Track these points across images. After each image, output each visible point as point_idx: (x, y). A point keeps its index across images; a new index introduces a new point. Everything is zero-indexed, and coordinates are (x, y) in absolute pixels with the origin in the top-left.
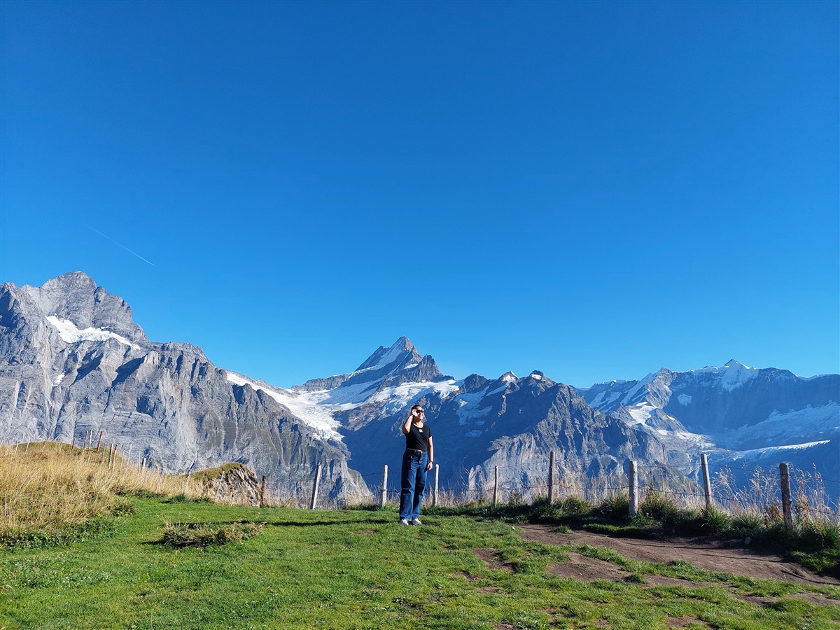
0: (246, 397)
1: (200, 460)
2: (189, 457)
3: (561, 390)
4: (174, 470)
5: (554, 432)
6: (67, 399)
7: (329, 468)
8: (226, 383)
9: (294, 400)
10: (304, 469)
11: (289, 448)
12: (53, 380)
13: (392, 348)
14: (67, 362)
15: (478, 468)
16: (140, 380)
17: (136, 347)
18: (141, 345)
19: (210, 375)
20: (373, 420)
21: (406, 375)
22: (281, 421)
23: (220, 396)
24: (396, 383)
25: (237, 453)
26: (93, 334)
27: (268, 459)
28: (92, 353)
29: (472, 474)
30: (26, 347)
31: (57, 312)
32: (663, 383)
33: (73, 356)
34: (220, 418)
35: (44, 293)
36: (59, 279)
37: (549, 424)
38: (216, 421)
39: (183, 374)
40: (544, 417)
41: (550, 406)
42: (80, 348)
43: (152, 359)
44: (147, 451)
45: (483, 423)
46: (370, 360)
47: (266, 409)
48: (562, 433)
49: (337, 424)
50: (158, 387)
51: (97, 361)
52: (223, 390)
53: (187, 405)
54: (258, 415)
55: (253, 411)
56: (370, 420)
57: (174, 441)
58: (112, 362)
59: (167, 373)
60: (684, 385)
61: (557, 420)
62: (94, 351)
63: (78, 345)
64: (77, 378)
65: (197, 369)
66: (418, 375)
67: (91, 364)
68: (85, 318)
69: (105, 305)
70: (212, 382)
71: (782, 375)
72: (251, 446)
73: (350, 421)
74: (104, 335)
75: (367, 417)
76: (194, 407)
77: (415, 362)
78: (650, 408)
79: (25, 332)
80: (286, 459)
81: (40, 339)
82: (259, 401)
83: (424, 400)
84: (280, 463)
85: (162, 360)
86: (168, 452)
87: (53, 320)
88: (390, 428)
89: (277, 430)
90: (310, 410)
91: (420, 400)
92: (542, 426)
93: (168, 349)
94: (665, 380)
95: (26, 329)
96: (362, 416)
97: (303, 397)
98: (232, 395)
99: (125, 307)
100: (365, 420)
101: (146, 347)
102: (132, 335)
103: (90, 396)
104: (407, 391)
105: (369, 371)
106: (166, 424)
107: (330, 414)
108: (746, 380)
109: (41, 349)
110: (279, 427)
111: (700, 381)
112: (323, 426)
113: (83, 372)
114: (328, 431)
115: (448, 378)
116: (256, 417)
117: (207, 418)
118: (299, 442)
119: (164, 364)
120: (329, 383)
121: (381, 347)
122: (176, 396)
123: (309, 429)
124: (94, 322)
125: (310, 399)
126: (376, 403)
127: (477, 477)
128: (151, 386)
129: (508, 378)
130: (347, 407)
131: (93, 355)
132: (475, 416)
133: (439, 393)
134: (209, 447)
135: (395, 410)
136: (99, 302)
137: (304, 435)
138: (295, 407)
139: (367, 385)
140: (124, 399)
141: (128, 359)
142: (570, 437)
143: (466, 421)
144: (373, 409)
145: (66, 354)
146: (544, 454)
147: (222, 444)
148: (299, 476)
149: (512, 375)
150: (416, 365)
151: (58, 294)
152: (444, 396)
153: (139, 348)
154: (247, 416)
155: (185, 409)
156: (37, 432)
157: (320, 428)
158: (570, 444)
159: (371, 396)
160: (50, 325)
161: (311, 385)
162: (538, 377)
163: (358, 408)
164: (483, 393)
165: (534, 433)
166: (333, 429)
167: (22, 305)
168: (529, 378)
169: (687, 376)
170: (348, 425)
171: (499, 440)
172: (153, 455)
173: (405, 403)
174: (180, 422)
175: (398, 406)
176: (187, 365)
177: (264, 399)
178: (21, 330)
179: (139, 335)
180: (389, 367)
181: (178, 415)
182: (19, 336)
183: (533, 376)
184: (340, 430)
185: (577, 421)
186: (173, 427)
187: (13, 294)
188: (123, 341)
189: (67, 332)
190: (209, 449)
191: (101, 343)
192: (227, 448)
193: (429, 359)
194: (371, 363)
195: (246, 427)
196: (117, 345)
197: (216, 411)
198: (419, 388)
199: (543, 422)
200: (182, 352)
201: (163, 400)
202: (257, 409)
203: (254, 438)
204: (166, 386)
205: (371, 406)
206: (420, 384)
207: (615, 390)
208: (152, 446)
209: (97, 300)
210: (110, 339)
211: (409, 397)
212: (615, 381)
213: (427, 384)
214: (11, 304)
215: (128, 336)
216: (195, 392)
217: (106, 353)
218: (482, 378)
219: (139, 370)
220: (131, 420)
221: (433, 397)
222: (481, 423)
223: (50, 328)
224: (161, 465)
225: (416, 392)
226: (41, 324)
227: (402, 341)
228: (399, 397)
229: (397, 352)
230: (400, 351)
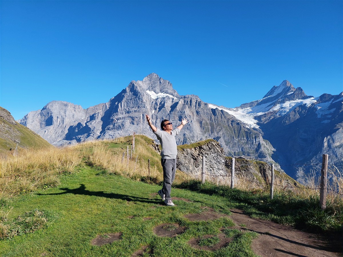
0: (217, 113)
1: (203, 137)
2: (199, 136)
4: (194, 141)
6: (157, 118)
7: (254, 139)
8: (209, 108)
9: (236, 113)
10: (244, 140)
11: (236, 132)
12: (152, 112)
13: (280, 86)
14: (154, 106)
15: (329, 137)
16: (178, 110)
17: (175, 98)
18: (177, 97)
19: (202, 106)
20: (273, 119)
21: (288, 98)
22: (232, 121)
23: (207, 113)
24: (283, 102)
25: (216, 134)
26: (161, 95)
27: (228, 136)
28: (162, 102)
29: (325, 140)
30: (142, 102)
31: (149, 88)
33: (156, 103)
34: (208, 122)
35: (144, 82)
36: (148, 77)
38: (207, 123)
39: (192, 107)
42: (158, 100)
43: (181, 102)
44: (184, 135)
45: (331, 116)
46: (269, 93)
47: (225, 117)
49: (256, 121)
50: (184, 112)
51: (164, 104)
52: (208, 111)
53: (195, 118)
54: (222, 120)
55: (220, 118)
56: (271, 119)
57: (193, 131)
58: (168, 104)
59: (187, 106)
62: (162, 101)
63: (157, 100)
64: (159, 111)
65: (197, 104)
66: (294, 97)
67: (162, 106)
68: (158, 90)
69: (163, 84)
70: (203, 108)
72: (221, 132)
73: (262, 120)
74: (165, 95)
75: (270, 118)
76: (198, 118)
77: (292, 91)
79: (141, 97)
80: (236, 136)
81: (145, 99)
82: (222, 114)
83: (298, 108)
84: (233, 138)
85: (185, 102)
86: (191, 135)
87: (148, 92)
88: (281, 121)
89: (230, 125)
90: (243, 116)
91: (296, 108)
93: (186, 98)
95: (141, 96)
96: (267, 117)
97: (240, 111)
98: (211, 113)
99: (170, 84)
100: (269, 119)
101: (179, 98)
102: (173, 94)
103: (163, 117)
104: (288, 105)
105: (269, 98)
106: (189, 125)
107: (253, 117)
109: (146, 102)
110: (231, 124)
112: (250, 122)
113: (160, 109)
114: (253, 124)
115: (311, 97)
116: (222, 121)
117: (203, 122)
118: (240, 129)
119: (186, 103)
120: (251, 105)
121: (274, 86)
122: (191, 115)
123: (244, 124)
124: (161, 91)
125: (243, 112)
126: (274, 111)
127: (328, 141)
128: (182, 112)
130: (260, 114)
131: (162, 103)
132: (326, 114)
133: (306, 104)
134: (205, 133)
135: (283, 114)
136: (161, 83)
137: (242, 127)
138: (237, 115)
139: (269, 104)
140: (174, 117)
141: (173, 103)
143: (321, 116)
144: (272, 114)
145: (154, 103)
147: (210, 131)
148: (242, 143)
150: (292, 92)
151: (148, 82)
152: (309, 105)
153: (176, 99)
154: (218, 120)
155: (195, 119)
156: (150, 130)
157: (249, 123)
159: (271, 109)
160: (147, 93)
161: (243, 106)
163: (265, 114)
164: (330, 102)
166: (255, 123)
167: (138, 88)
170: (261, 121)
171: (341, 124)
172: (186, 136)
173: (288, 110)
174: (194, 124)
175: (285, 112)
176: (194, 103)
177: (224, 113)
178: (139, 96)
179: (176, 94)
180: (279, 95)
181: (193, 122)
182: (139, 99)
184: (258, 124)
186: (192, 126)
187: (135, 84)
188: (171, 96)
189: (153, 95)
190: (206, 133)
191: (164, 98)
192: (212, 133)
193: (300, 89)
194: (269, 94)
195: (218, 125)
196: (169, 98)
197: (206, 119)
198: (295, 103)
200: (191, 98)
201: (187, 116)
202: (222, 117)
203: (222, 129)
204: (187, 111)
205: (271, 113)
206: (295, 101)
208: (186, 133)
209: (160, 83)
210: (167, 96)
211: (290, 108)
213: (299, 101)
214: (135, 88)
215: (172, 94)
216: (197, 112)
217: (166, 101)
218: (329, 95)
219: (178, 106)
220: (178, 124)
221: (303, 106)
222: (330, 116)
223: (147, 95)
224: (190, 139)
225: (293, 105)
226: (145, 94)
227: (285, 82)
228: (285, 108)
229: (282, 88)
230: (284, 87)
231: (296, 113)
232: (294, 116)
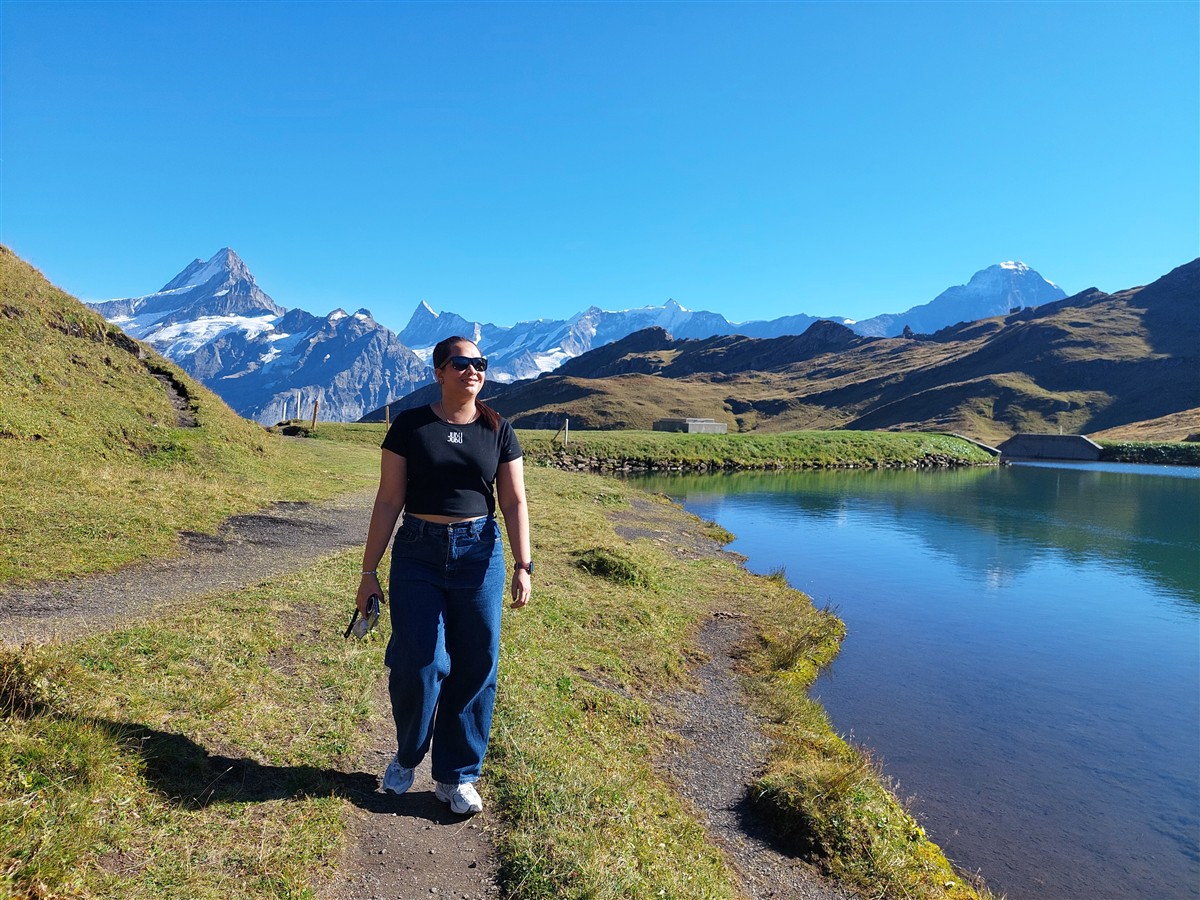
3: (379, 335)
5: (357, 385)
13: (209, 264)
21: (209, 306)
24: (192, 317)
32: (590, 325)
37: (352, 376)
40: (349, 366)
41: (360, 354)
46: (178, 279)
48: (366, 385)
60: (614, 327)
61: (364, 371)
66: (223, 306)
71: (714, 321)
77: (230, 287)
78: (562, 356)
83: (223, 341)
91: (217, 342)
92: (342, 380)
94: (593, 321)
104: (205, 328)
105: (168, 296)
108: (677, 324)
111: (632, 324)
115: (267, 312)
121: (197, 260)
126: (158, 342)
129: (338, 316)
132: (284, 363)
133: (245, 332)
135: (182, 352)
142: (375, 390)
146: (333, 409)
149: (343, 312)
150: (226, 292)
152: (251, 336)
158: (372, 398)
159: (152, 332)
162: (362, 317)
165: (327, 386)
168: (351, 318)
169: (619, 317)
173: (199, 345)
175: (188, 348)
180: (197, 291)
183: (357, 315)
185: (388, 373)
193: (245, 286)
194: (176, 283)
198: (222, 324)
199: (344, 374)
206: (226, 319)
207: (538, 332)
211: (205, 336)
212: (541, 320)
213: (235, 320)
218: (307, 314)
221: (235, 336)
225: (217, 330)
227: (224, 252)
228: (192, 335)
229: (215, 270)
230: (219, 269)
231: (214, 354)
232: (208, 363)
